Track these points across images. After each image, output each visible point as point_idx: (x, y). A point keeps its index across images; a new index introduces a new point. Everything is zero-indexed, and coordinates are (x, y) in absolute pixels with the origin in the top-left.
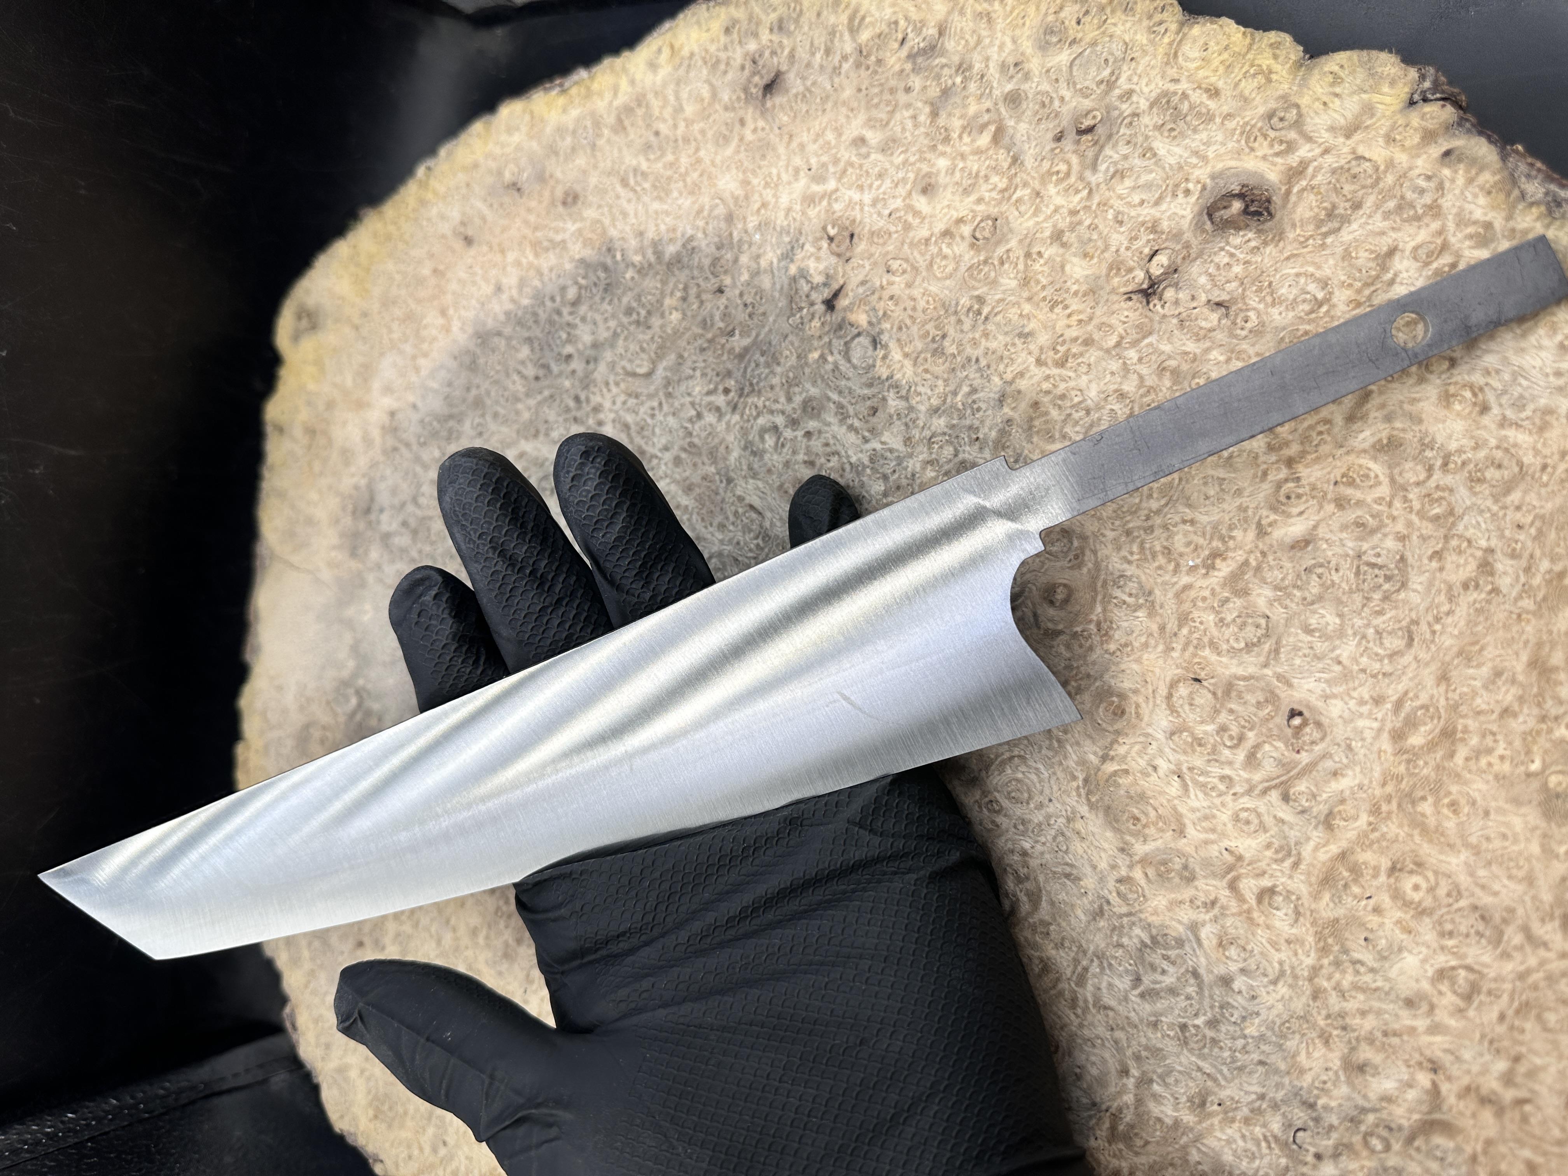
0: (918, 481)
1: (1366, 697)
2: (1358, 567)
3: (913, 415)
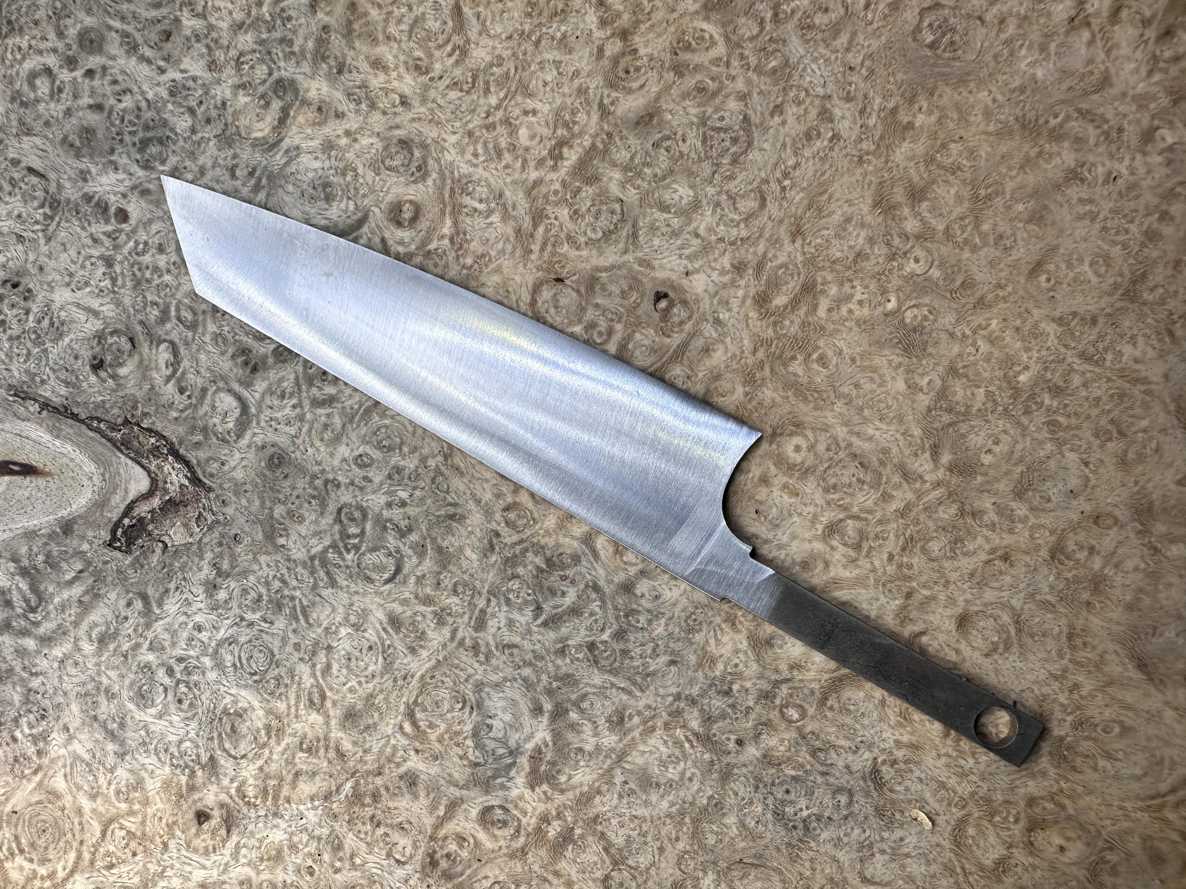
0: (230, 110)
1: (728, 267)
2: (704, 134)
3: (214, 35)
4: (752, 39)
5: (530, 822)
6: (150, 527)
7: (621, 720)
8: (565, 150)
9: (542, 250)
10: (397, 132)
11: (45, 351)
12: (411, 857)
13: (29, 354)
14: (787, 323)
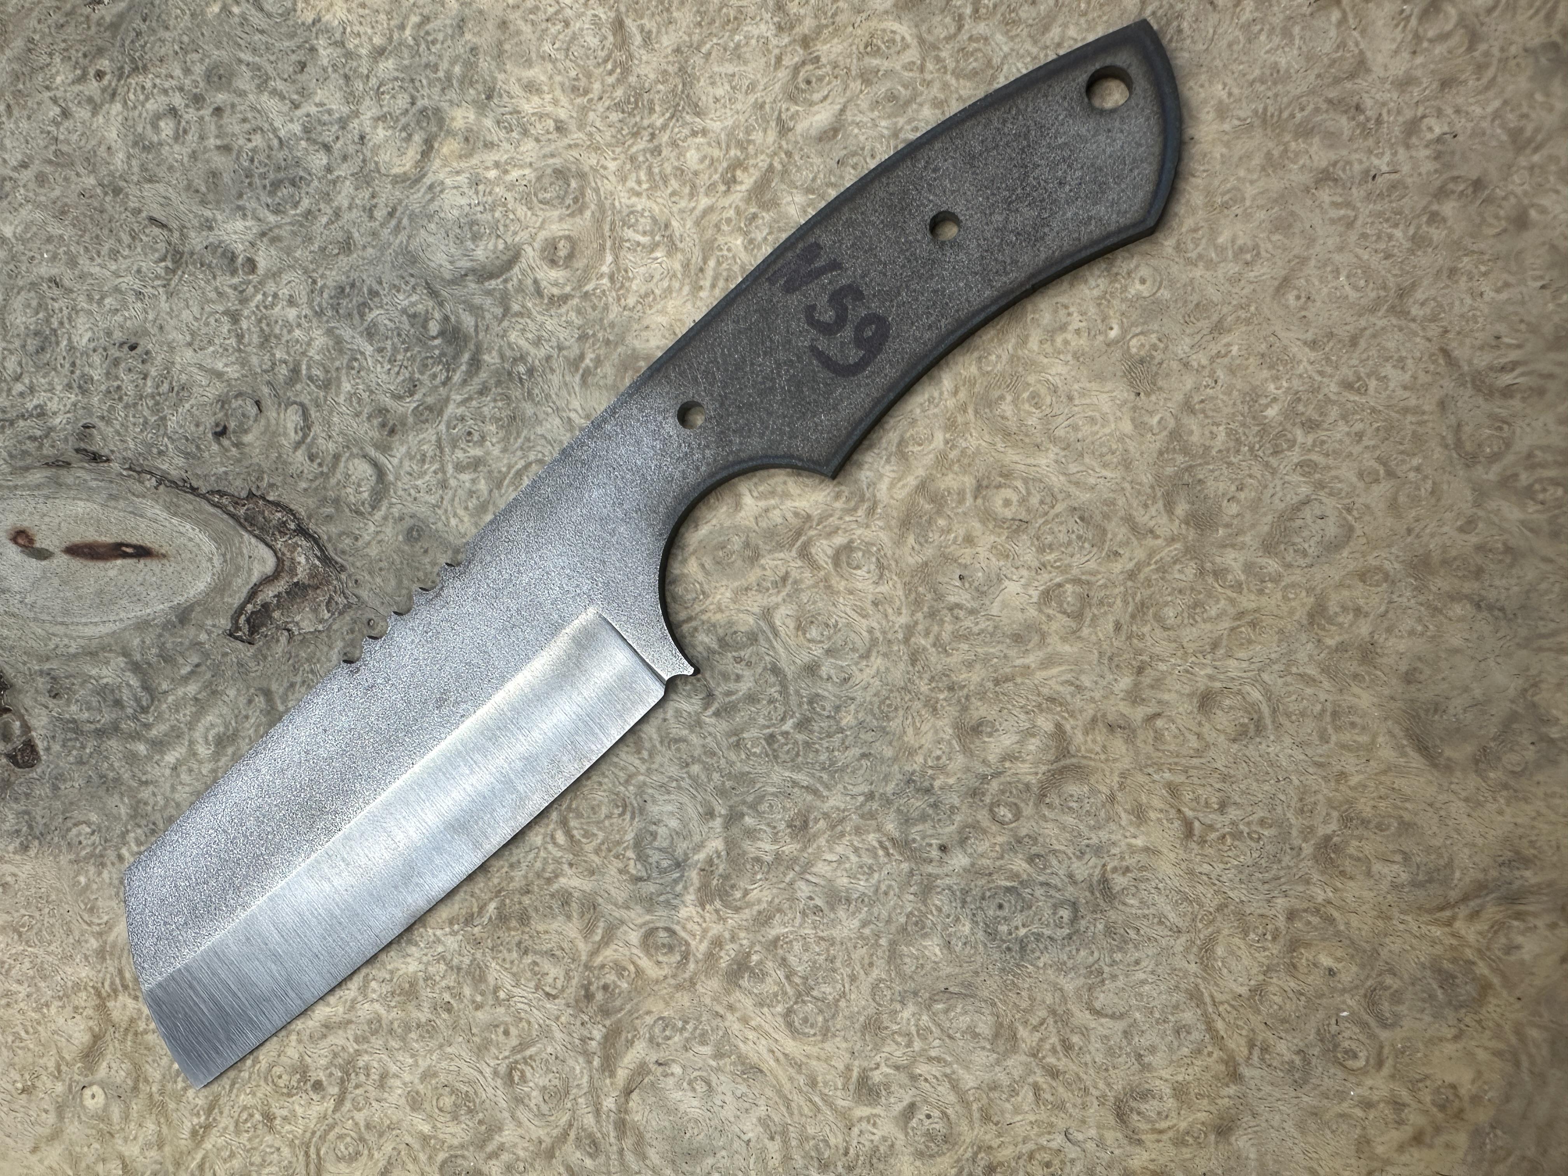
4: (948, 39)
5: (700, 948)
6: (276, 615)
7: (805, 824)
8: (739, 173)
9: (713, 286)
10: (551, 161)
11: (163, 419)
12: (563, 990)
13: (146, 422)
14: (993, 358)
